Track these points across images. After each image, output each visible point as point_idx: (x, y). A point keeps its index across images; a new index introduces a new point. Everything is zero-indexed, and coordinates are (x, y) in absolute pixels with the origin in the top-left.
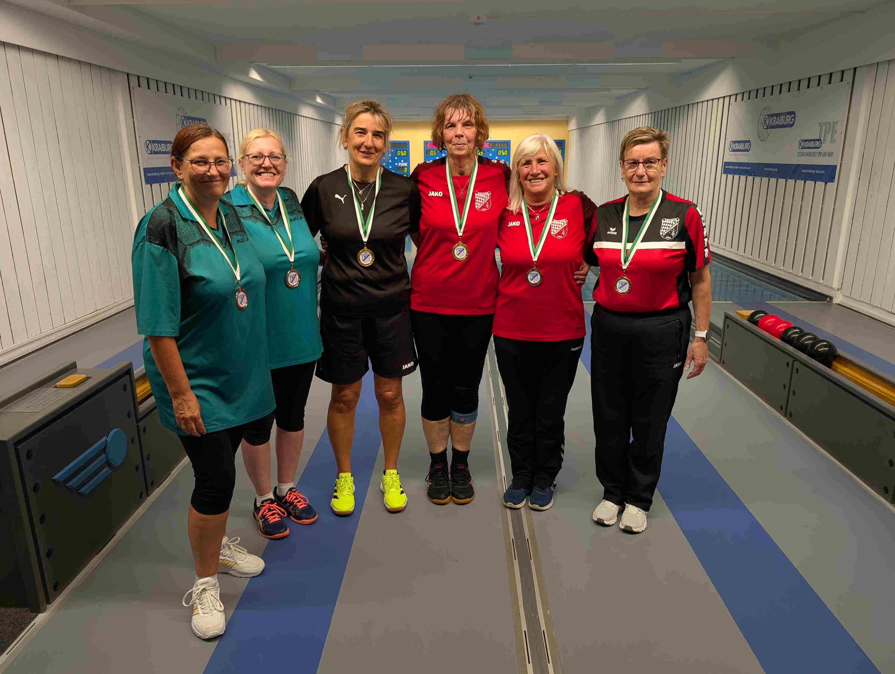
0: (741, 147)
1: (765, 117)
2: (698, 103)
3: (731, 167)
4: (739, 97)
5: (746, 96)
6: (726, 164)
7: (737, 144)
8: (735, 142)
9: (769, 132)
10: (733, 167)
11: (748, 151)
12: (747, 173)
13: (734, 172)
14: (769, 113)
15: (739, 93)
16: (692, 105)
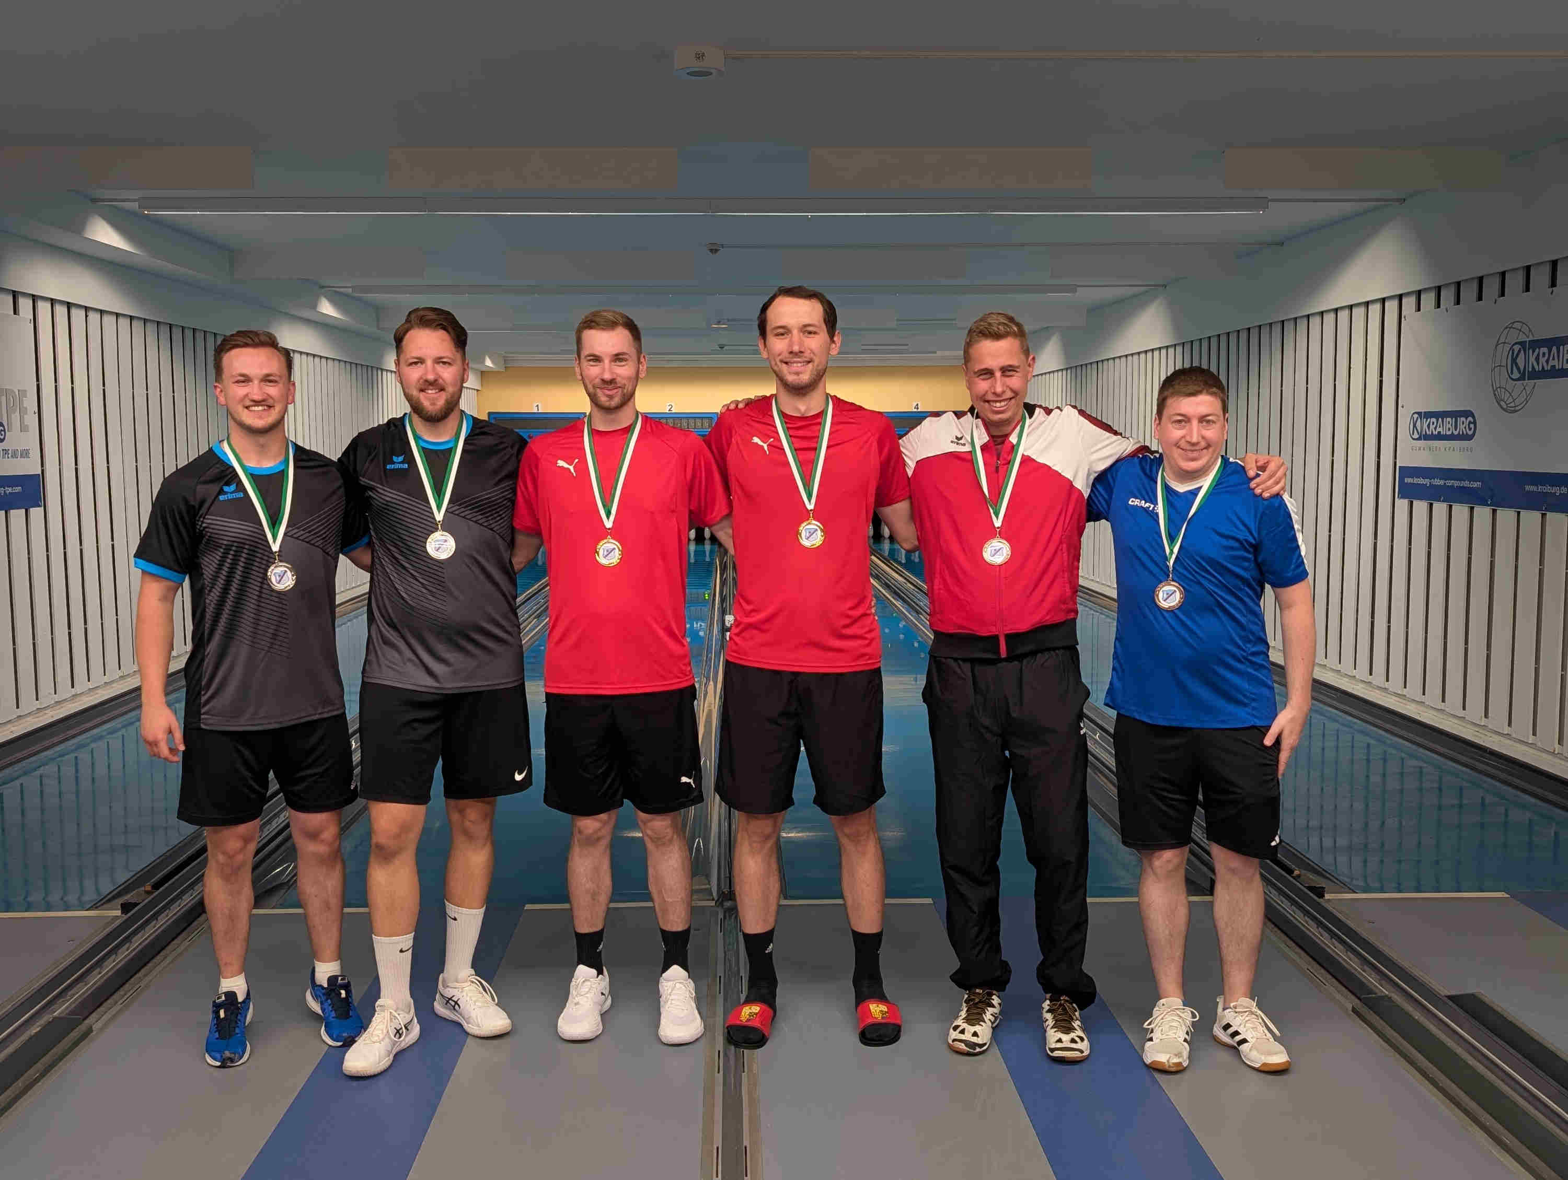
0: (1446, 427)
1: (1512, 349)
2: (1308, 316)
3: (1421, 481)
4: (1428, 300)
5: (1448, 296)
6: (1406, 472)
7: (1434, 420)
8: (1428, 415)
9: (1528, 389)
10: (1426, 482)
11: (1469, 438)
12: (1473, 498)
13: (1432, 495)
14: (1522, 338)
15: (1426, 290)
16: (1292, 323)
